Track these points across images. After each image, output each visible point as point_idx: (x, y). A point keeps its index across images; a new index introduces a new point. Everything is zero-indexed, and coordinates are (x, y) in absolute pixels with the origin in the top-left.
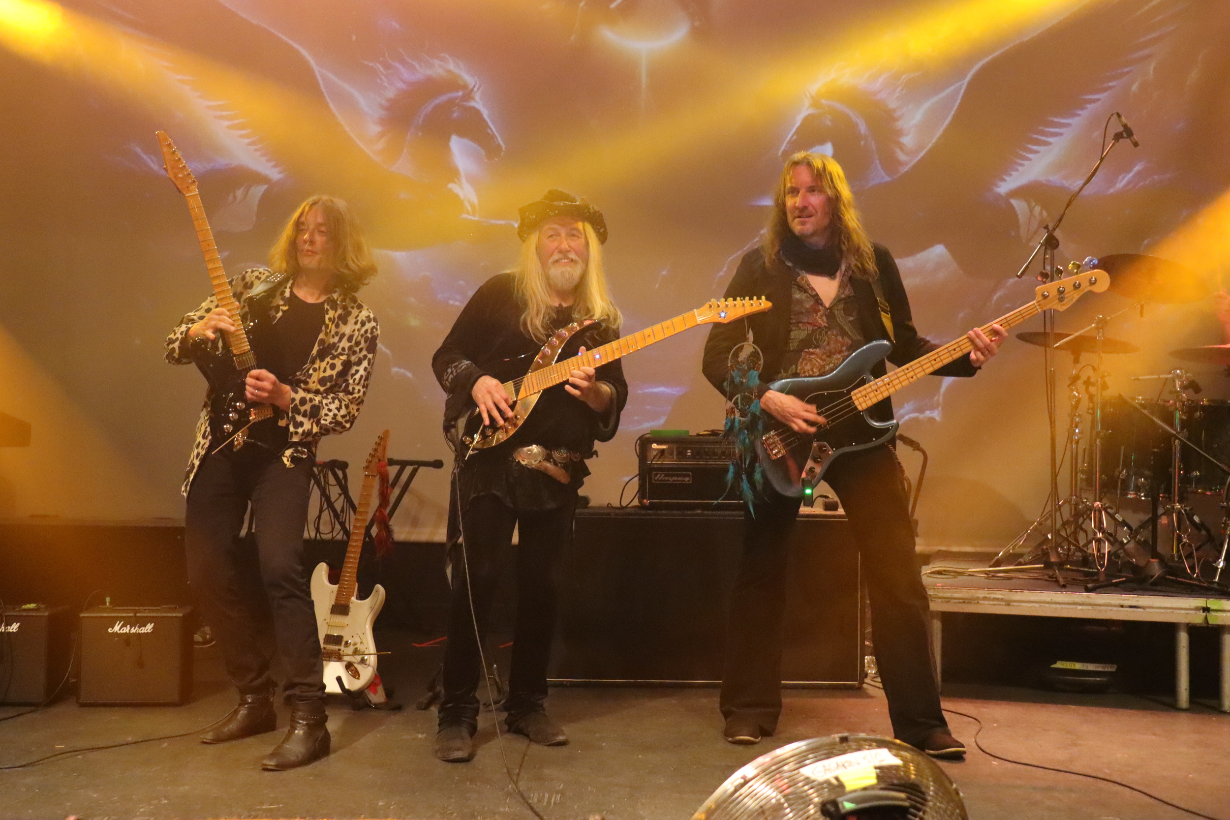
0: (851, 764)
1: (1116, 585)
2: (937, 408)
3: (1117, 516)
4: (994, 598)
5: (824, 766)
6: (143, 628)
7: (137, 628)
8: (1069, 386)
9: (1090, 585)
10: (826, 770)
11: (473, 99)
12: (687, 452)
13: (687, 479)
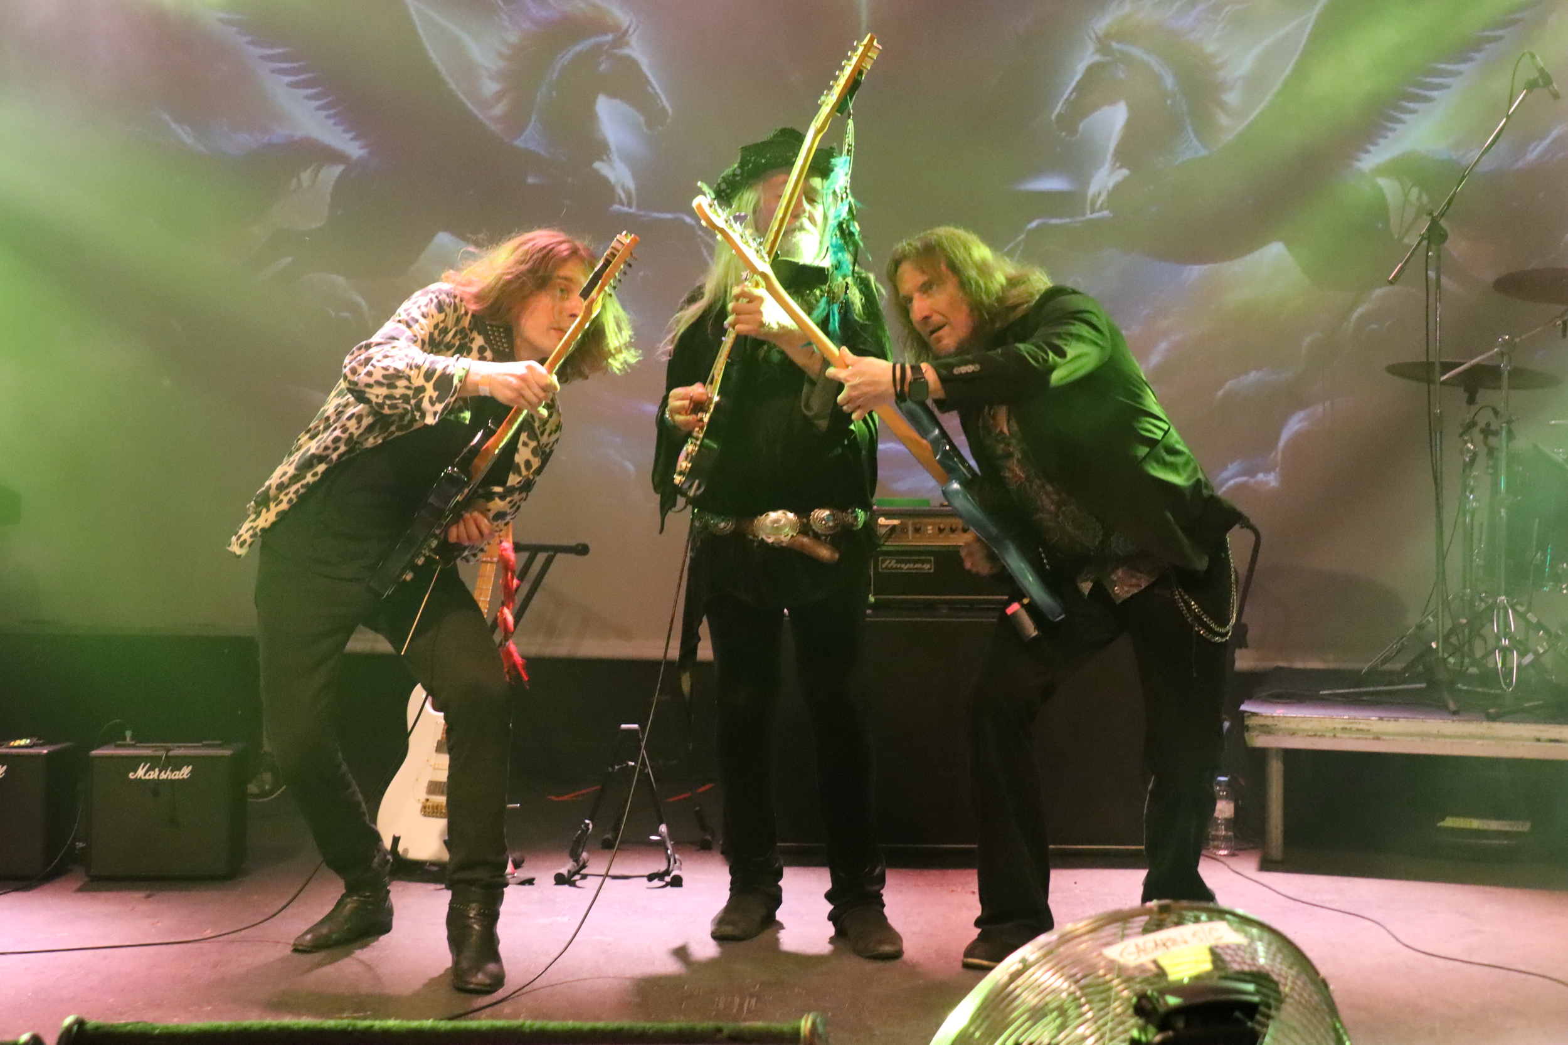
0: (1174, 942)
1: (1528, 711)
2: (1273, 469)
3: (1529, 616)
4: (1357, 730)
5: (1137, 946)
6: (177, 773)
7: (168, 772)
8: (1461, 435)
9: (1492, 711)
10: (1140, 950)
11: (627, 44)
12: (927, 530)
13: (927, 566)
